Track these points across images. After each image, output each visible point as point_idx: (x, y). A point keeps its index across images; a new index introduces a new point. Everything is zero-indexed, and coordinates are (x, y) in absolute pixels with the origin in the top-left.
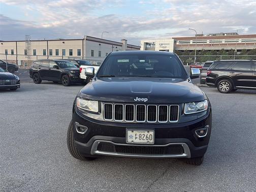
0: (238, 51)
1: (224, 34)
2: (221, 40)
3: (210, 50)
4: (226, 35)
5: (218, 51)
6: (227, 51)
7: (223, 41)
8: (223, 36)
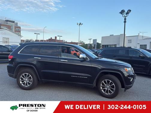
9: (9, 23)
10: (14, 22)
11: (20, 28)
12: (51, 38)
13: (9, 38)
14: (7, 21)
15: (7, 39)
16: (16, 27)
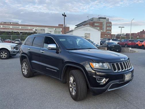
0: (21, 33)
1: (11, 23)
2: (9, 26)
3: (4, 32)
4: (12, 23)
5: (9, 32)
6: (15, 32)
7: (11, 27)
8: (10, 24)
9: (101, 19)
10: (105, 18)
11: (111, 23)
12: (143, 30)
13: (90, 34)
14: (100, 18)
15: (89, 34)
16: (107, 23)
